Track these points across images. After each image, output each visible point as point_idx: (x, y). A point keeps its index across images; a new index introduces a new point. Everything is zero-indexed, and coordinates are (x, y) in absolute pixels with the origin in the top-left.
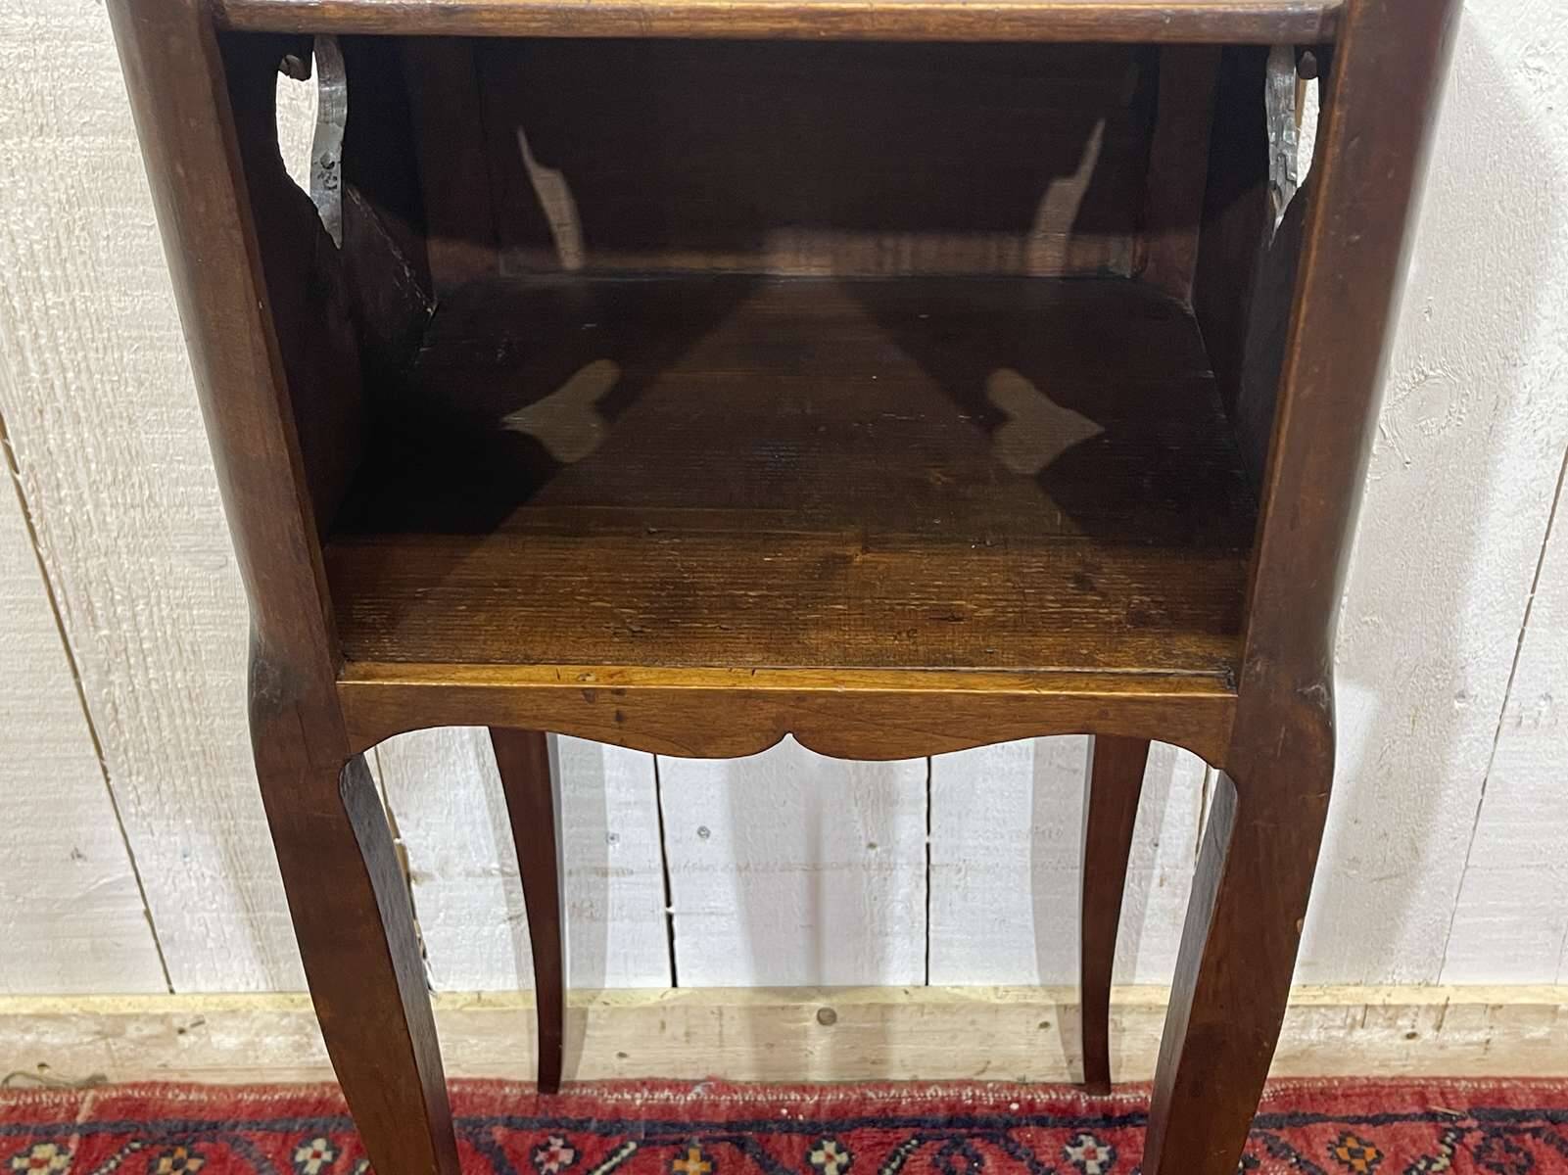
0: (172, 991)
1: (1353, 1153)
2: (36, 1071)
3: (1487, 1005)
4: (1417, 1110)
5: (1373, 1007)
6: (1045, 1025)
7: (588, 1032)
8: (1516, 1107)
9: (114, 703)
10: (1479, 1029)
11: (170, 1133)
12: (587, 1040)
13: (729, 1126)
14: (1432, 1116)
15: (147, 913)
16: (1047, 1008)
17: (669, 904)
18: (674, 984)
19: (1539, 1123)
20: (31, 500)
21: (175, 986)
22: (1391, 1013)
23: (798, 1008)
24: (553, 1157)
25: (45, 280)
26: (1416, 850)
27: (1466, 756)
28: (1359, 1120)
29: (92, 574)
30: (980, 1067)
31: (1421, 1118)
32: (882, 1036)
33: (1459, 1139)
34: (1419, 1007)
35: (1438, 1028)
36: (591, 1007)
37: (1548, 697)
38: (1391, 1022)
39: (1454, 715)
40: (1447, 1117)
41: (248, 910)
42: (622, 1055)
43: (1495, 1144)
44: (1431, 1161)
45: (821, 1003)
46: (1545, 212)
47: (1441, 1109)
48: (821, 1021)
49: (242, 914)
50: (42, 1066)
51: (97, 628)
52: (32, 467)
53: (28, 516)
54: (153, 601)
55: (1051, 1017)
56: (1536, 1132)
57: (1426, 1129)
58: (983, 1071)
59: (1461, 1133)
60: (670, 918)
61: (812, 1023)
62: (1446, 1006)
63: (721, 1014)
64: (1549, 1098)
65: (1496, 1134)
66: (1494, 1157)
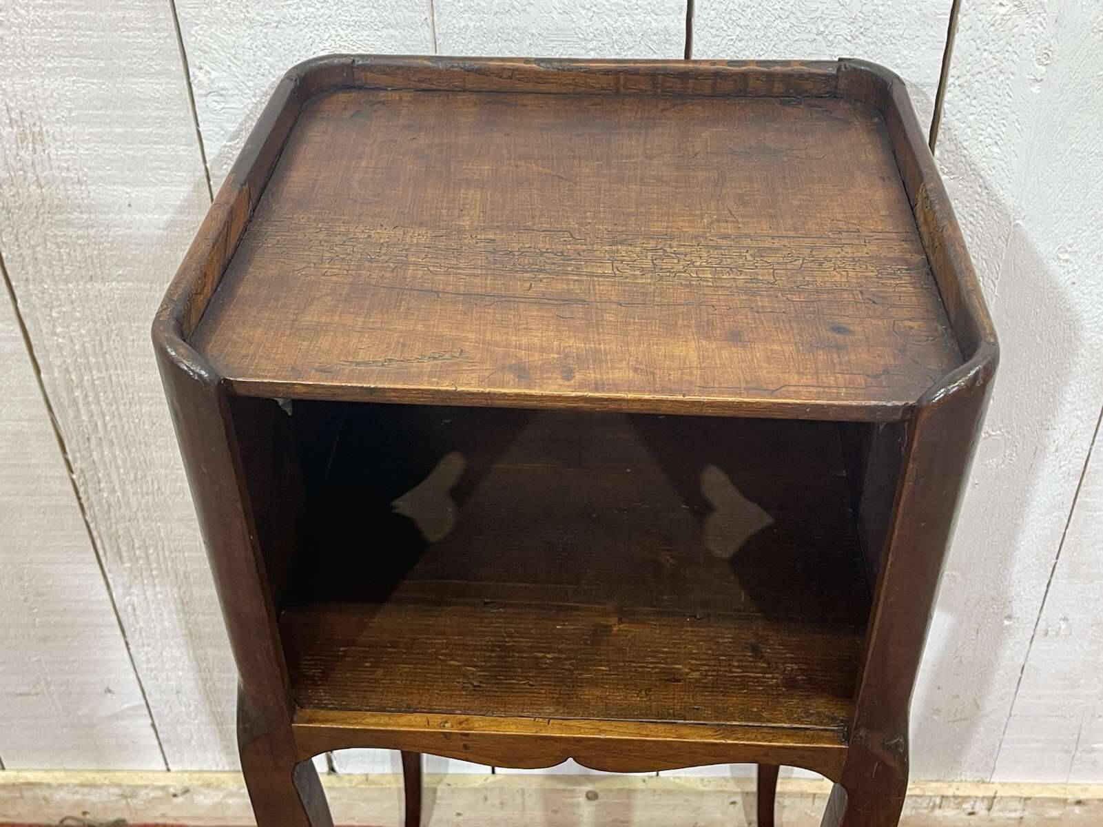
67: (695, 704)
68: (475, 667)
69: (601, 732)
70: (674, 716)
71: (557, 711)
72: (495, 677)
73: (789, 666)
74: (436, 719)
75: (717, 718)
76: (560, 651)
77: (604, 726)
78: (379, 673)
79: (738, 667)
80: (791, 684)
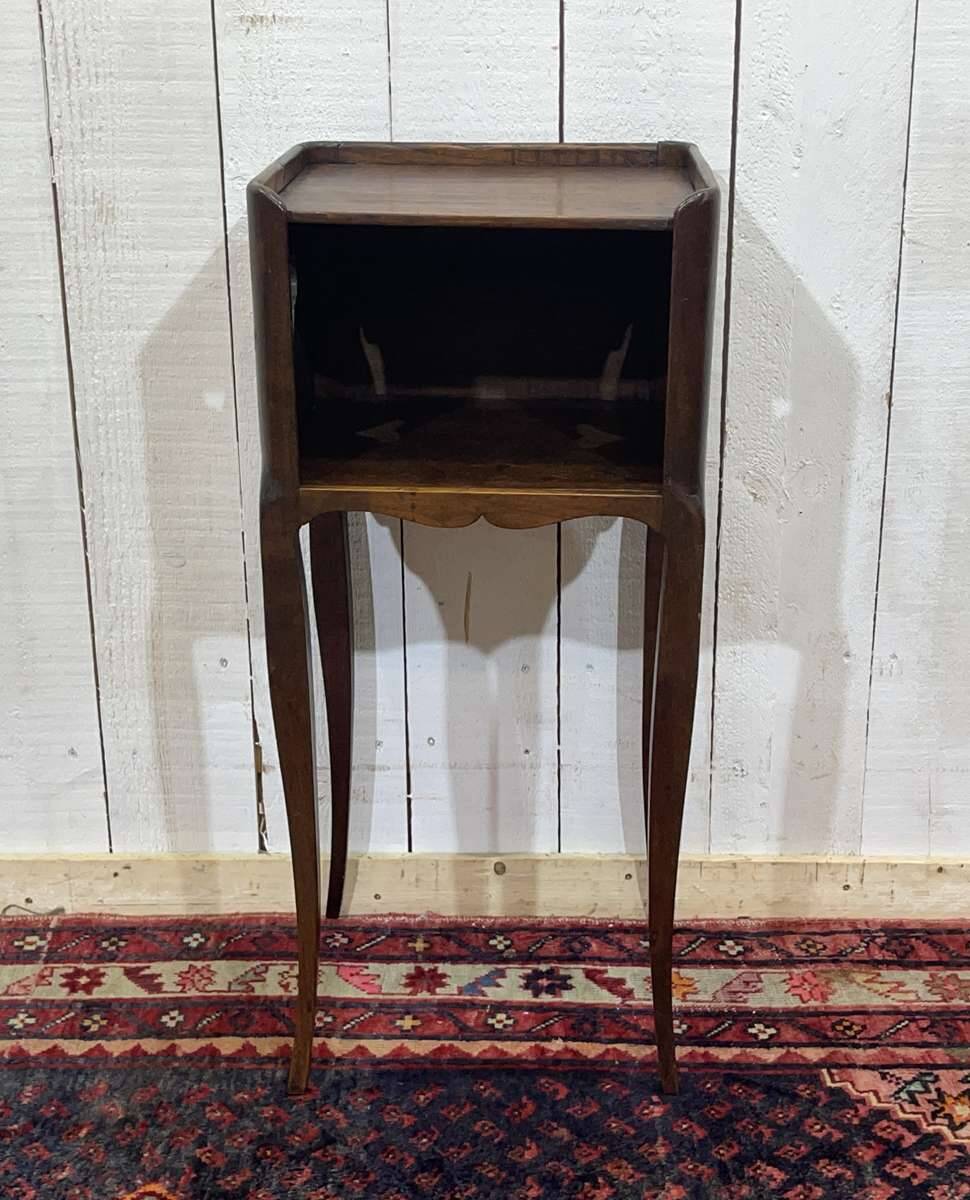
0: (111, 851)
1: (809, 946)
2: (23, 904)
3: (888, 865)
4: (850, 929)
5: (821, 864)
6: (629, 876)
7: (358, 878)
8: (908, 928)
9: (110, 650)
10: (886, 882)
11: (107, 931)
12: (357, 885)
13: (441, 930)
14: (857, 931)
15: (106, 794)
16: (630, 862)
17: (409, 793)
18: (410, 850)
19: (921, 934)
20: (88, 524)
21: (113, 848)
22: (832, 869)
23: (483, 861)
24: (337, 941)
25: (117, 403)
26: (835, 758)
27: (855, 694)
28: (815, 934)
29: (113, 569)
30: (592, 907)
31: (852, 932)
32: (532, 881)
33: (873, 940)
34: (848, 865)
35: (862, 881)
36: (361, 860)
37: (894, 656)
38: (833, 876)
39: (847, 667)
40: (867, 931)
41: (165, 793)
42: (377, 897)
43: (895, 942)
44: (855, 949)
45: (496, 859)
46: (852, 379)
47: (865, 928)
48: (497, 872)
49: (161, 796)
50: (28, 901)
51: (109, 602)
52: (92, 505)
53: (84, 534)
54: (142, 586)
55: (632, 870)
56: (919, 938)
57: (855, 937)
58: (593, 911)
59: (874, 937)
60: (409, 801)
61: (491, 873)
62: (864, 865)
63: (437, 866)
65: (896, 938)
66: (892, 947)
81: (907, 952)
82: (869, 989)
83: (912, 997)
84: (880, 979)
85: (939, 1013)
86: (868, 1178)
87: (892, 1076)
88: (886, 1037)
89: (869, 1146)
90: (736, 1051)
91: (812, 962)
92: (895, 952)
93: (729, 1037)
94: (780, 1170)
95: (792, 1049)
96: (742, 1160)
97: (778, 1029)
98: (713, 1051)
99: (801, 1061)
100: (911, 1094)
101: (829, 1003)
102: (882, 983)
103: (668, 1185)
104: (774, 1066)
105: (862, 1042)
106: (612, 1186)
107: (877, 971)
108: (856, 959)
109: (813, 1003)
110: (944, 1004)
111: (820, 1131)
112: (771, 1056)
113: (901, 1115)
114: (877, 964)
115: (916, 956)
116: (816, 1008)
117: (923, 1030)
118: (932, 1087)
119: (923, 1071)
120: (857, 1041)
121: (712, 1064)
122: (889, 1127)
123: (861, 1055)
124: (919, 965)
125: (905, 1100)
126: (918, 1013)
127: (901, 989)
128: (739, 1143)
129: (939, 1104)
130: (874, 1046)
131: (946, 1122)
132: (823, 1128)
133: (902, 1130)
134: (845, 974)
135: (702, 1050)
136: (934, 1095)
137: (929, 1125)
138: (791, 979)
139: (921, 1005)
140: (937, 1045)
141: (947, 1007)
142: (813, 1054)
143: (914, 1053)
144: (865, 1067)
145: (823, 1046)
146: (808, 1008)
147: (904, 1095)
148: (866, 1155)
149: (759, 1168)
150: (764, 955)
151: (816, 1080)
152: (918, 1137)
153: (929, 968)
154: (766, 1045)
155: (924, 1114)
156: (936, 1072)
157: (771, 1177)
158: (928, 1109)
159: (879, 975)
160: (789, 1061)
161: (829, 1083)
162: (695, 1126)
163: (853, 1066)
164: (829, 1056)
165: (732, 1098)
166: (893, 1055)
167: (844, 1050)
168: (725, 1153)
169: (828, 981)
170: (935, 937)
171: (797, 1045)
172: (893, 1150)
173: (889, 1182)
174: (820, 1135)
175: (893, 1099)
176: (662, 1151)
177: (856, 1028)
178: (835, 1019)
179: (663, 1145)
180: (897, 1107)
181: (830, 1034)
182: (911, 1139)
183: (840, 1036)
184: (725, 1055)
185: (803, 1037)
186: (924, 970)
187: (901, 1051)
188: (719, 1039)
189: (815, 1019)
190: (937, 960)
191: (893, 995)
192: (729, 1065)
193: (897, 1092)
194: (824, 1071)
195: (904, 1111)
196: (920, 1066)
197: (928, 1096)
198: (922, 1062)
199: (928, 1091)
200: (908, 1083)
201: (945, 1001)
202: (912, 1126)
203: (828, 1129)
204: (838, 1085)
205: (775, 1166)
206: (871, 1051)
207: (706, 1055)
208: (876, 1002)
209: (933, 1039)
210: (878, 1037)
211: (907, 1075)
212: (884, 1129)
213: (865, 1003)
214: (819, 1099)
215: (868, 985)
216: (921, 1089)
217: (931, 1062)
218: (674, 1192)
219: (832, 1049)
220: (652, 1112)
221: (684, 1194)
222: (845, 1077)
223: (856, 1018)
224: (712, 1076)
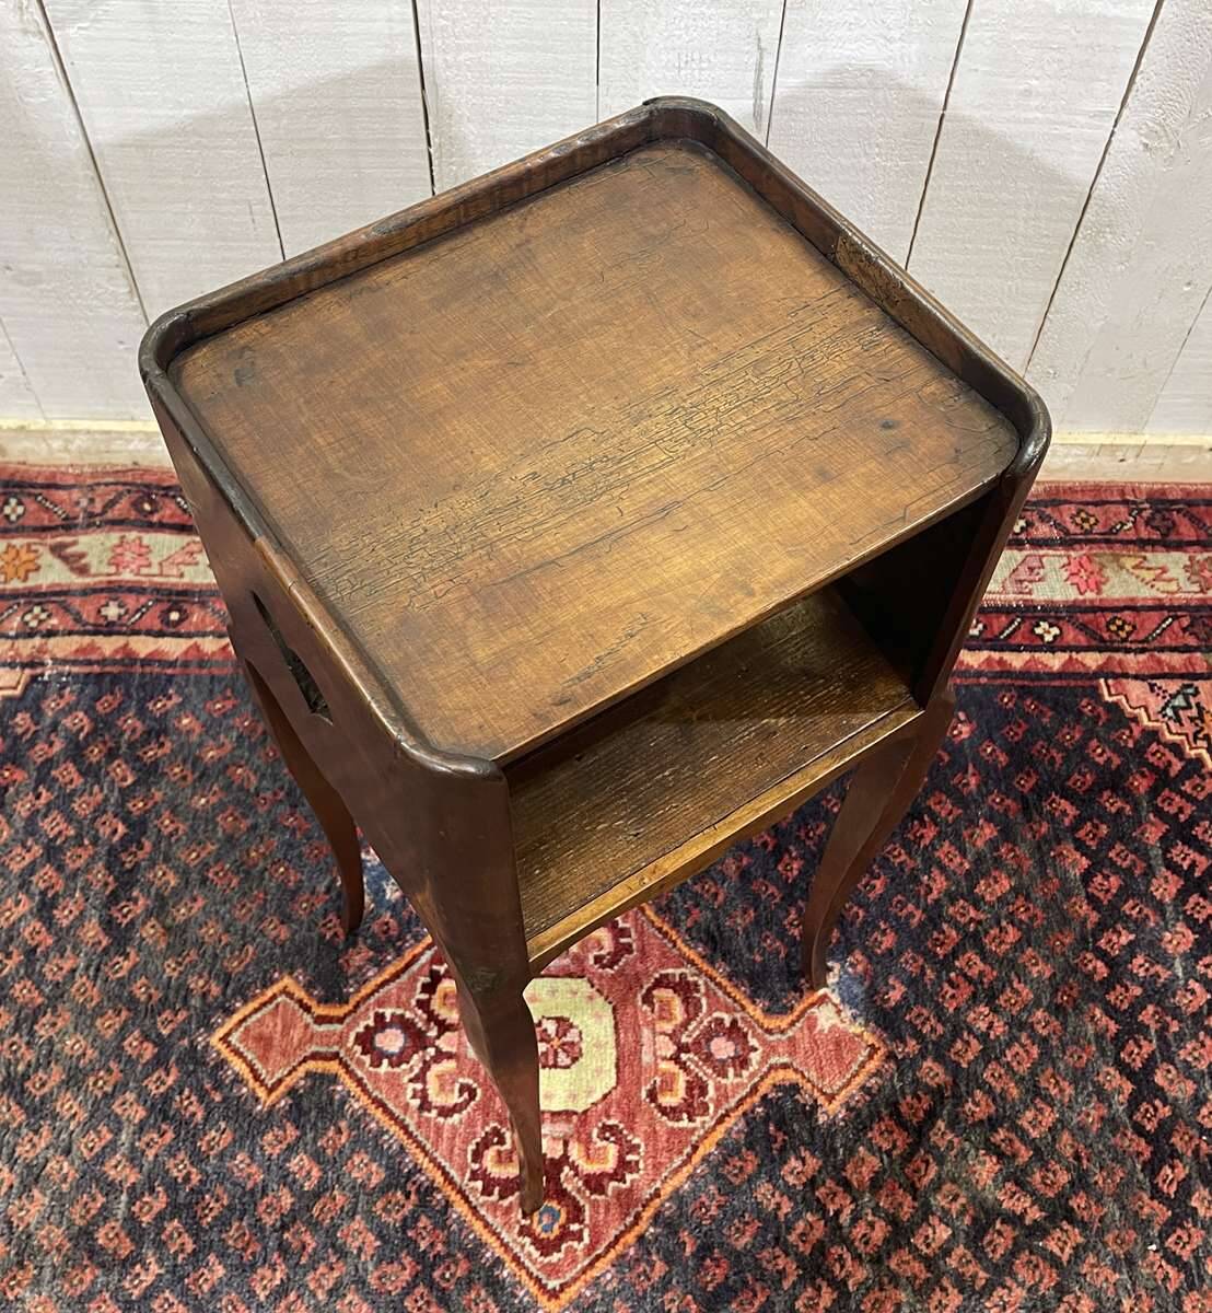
1: (1083, 520)
3: (1164, 445)
4: (1118, 498)
5: (1104, 445)
8: (1170, 497)
10: (1158, 457)
14: (1126, 502)
19: (1181, 506)
22: (1113, 448)
28: (1088, 504)
31: (1120, 503)
33: (1139, 514)
34: (1128, 445)
35: (1138, 456)
38: (1113, 454)
39: (1183, 294)
40: (1134, 502)
43: (1158, 516)
44: (1123, 525)
47: (1132, 498)
56: (1179, 511)
57: (1123, 509)
59: (1141, 511)
62: (1143, 445)
64: (1189, 493)
65: (1158, 511)
66: (1156, 523)
67: (802, 744)
68: (622, 818)
69: (757, 811)
70: (796, 764)
71: (713, 815)
72: (643, 818)
73: (839, 671)
74: (633, 881)
75: (825, 747)
76: (672, 765)
77: (756, 804)
78: (553, 873)
79: (805, 695)
80: (852, 685)
81: (1169, 529)
82: (1137, 577)
83: (1173, 587)
84: (1146, 564)
85: (1198, 608)
86: (1144, 814)
87: (1160, 688)
88: (1154, 639)
89: (1143, 775)
90: (1026, 656)
91: (1088, 542)
92: (1157, 529)
93: (1018, 639)
94: (1072, 804)
95: (1074, 655)
96: (1041, 792)
97: (1061, 629)
98: (1007, 656)
99: (1082, 670)
100: (1175, 709)
101: (1104, 596)
102: (1149, 569)
103: (981, 821)
104: (1059, 675)
105: (1134, 646)
106: (936, 825)
107: (1143, 554)
108: (1126, 538)
109: (1090, 595)
110: (1200, 595)
111: (1101, 755)
112: (1055, 661)
113: (1169, 737)
114: (1143, 544)
115: (1178, 533)
116: (1092, 601)
117: (1184, 630)
118: (1193, 701)
119: (1186, 682)
120: (1128, 645)
121: (1007, 672)
122: (1158, 751)
123: (1132, 661)
124: (1180, 546)
125: (1170, 718)
126: (1180, 608)
127: (1165, 576)
128: (1036, 772)
129: (1198, 722)
130: (1143, 651)
131: (1205, 744)
132: (1104, 751)
133: (1170, 756)
134: (1116, 558)
135: (996, 655)
136: (1194, 712)
137: (1191, 748)
138: (1069, 564)
139: (1181, 598)
140: (1197, 649)
141: (1204, 600)
142: (1092, 660)
143: (1176, 660)
144: (1136, 677)
145: (1100, 651)
146: (1084, 601)
147: (1169, 712)
148: (1141, 784)
149: (1054, 801)
150: (1043, 530)
151: (1095, 693)
152: (1183, 764)
153: (1189, 549)
154: (1052, 648)
155: (1187, 735)
156: (1196, 683)
157: (1064, 813)
158: (1190, 728)
159: (1145, 558)
160: (1071, 669)
161: (1108, 698)
162: (998, 752)
163: (1126, 676)
164: (1105, 663)
165: (1027, 716)
166: (1159, 662)
167: (1118, 656)
168: (1026, 784)
169: (1102, 567)
170: (1194, 510)
171: (1079, 649)
172: (1163, 780)
173: (1161, 819)
174: (1101, 760)
175: (1160, 716)
176: (973, 781)
177: (1127, 628)
178: (1109, 616)
179: (974, 775)
180: (1165, 727)
181: (1106, 636)
182: (1177, 766)
183: (1115, 637)
184: (1017, 661)
185: (1083, 640)
186: (1185, 551)
187: (1165, 656)
188: (1013, 641)
189: (1091, 616)
190: (1195, 539)
191: (1159, 584)
192: (1023, 674)
193: (1164, 709)
194: (1102, 681)
195: (1170, 732)
196: (1182, 676)
197: (1189, 713)
198: (1184, 671)
199: (1189, 707)
200: (1173, 697)
201: (1202, 591)
202: (1176, 749)
203: (1109, 753)
204: (1115, 699)
205: (1066, 799)
206: (1142, 657)
207: (1001, 662)
208: (1145, 594)
209: (1192, 641)
210: (1146, 641)
211: (1173, 686)
212: (1154, 754)
213: (1134, 595)
214: (1099, 716)
215: (1137, 572)
216: (1183, 704)
217: (1191, 670)
218: (987, 831)
219: (1107, 655)
220: (961, 733)
221: (995, 834)
222: (1120, 690)
223: (1127, 615)
224: (1009, 688)
